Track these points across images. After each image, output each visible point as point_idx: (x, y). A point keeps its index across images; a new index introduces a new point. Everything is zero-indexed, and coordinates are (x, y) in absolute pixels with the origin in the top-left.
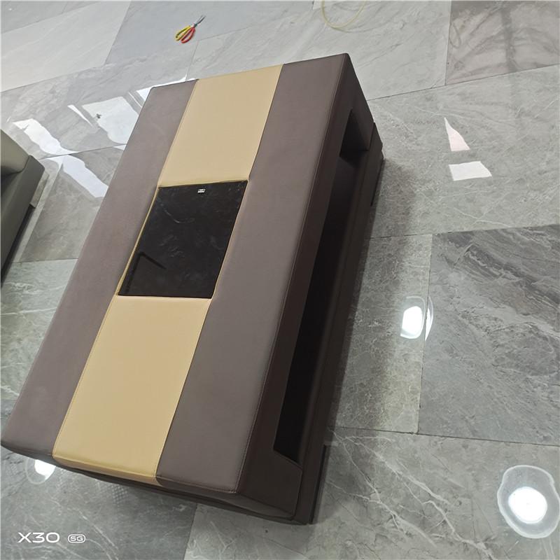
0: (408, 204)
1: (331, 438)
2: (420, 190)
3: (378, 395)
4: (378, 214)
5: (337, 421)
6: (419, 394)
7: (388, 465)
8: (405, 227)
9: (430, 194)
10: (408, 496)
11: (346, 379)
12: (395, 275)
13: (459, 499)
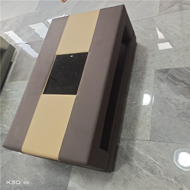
0: (146, 59)
1: (119, 142)
2: (150, 54)
3: (135, 127)
4: (135, 63)
5: (121, 136)
6: (150, 127)
7: (140, 152)
8: (145, 67)
9: (153, 55)
10: (147, 162)
11: (124, 122)
12: (141, 85)
13: (165, 163)
